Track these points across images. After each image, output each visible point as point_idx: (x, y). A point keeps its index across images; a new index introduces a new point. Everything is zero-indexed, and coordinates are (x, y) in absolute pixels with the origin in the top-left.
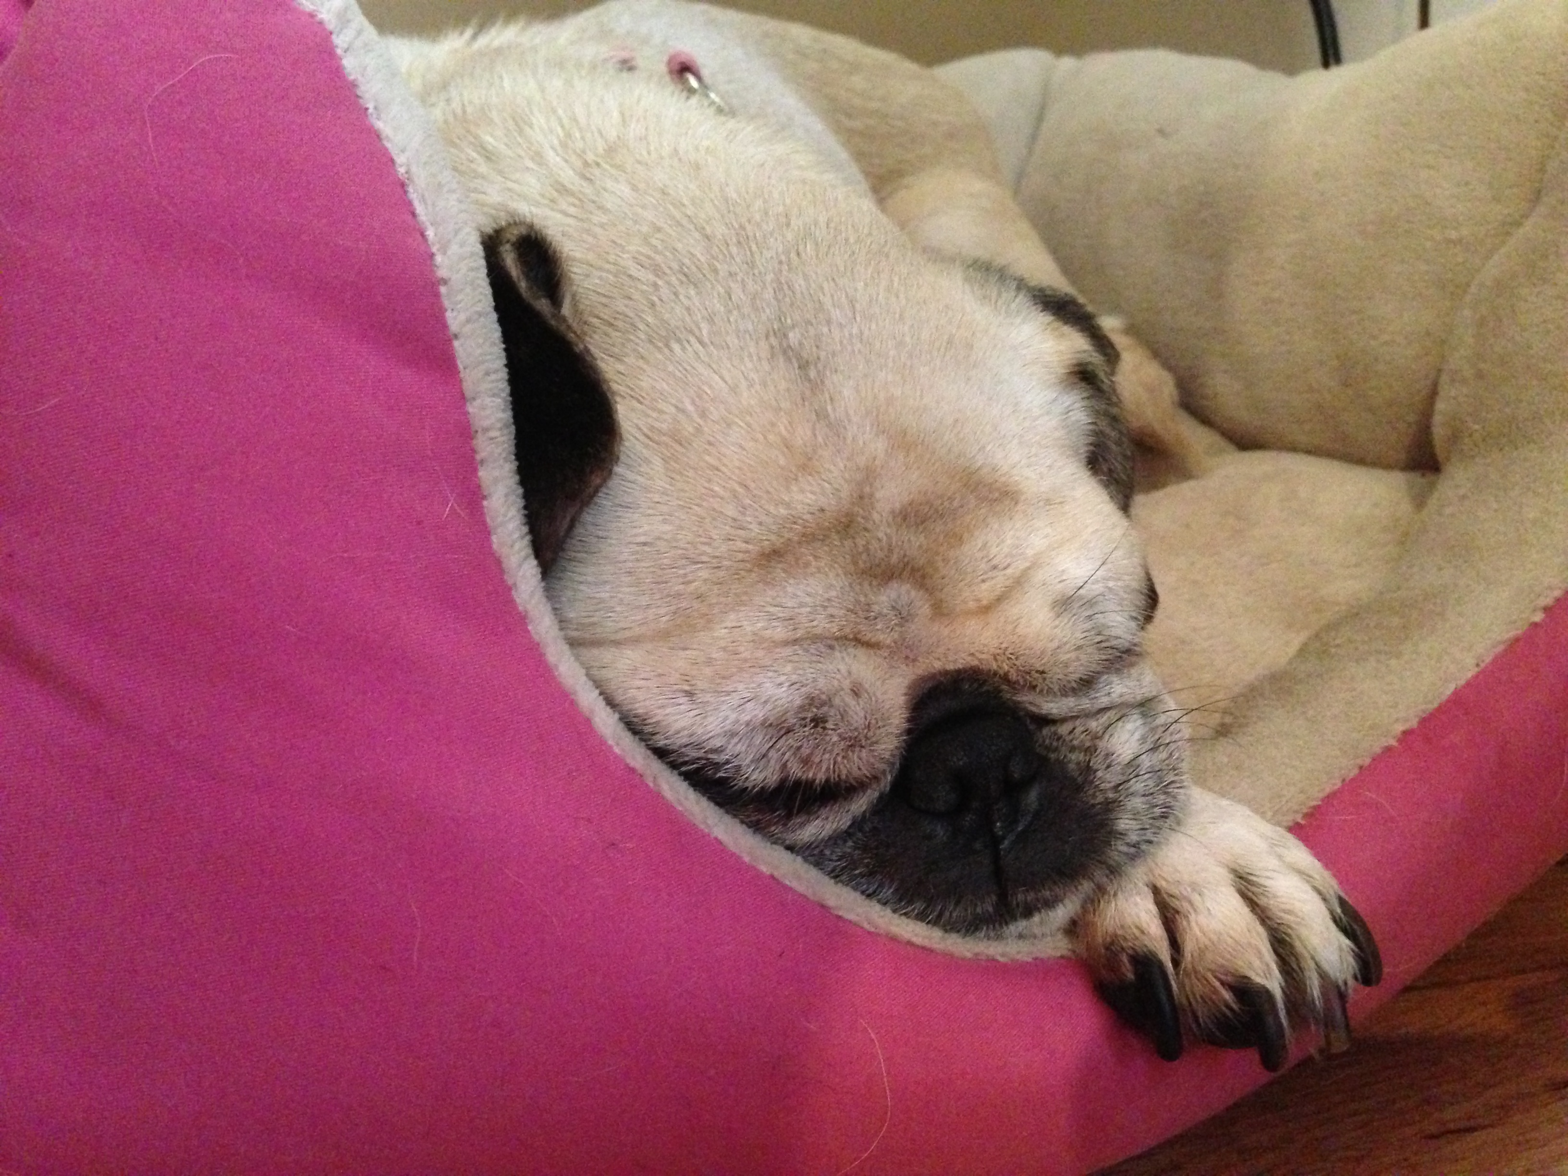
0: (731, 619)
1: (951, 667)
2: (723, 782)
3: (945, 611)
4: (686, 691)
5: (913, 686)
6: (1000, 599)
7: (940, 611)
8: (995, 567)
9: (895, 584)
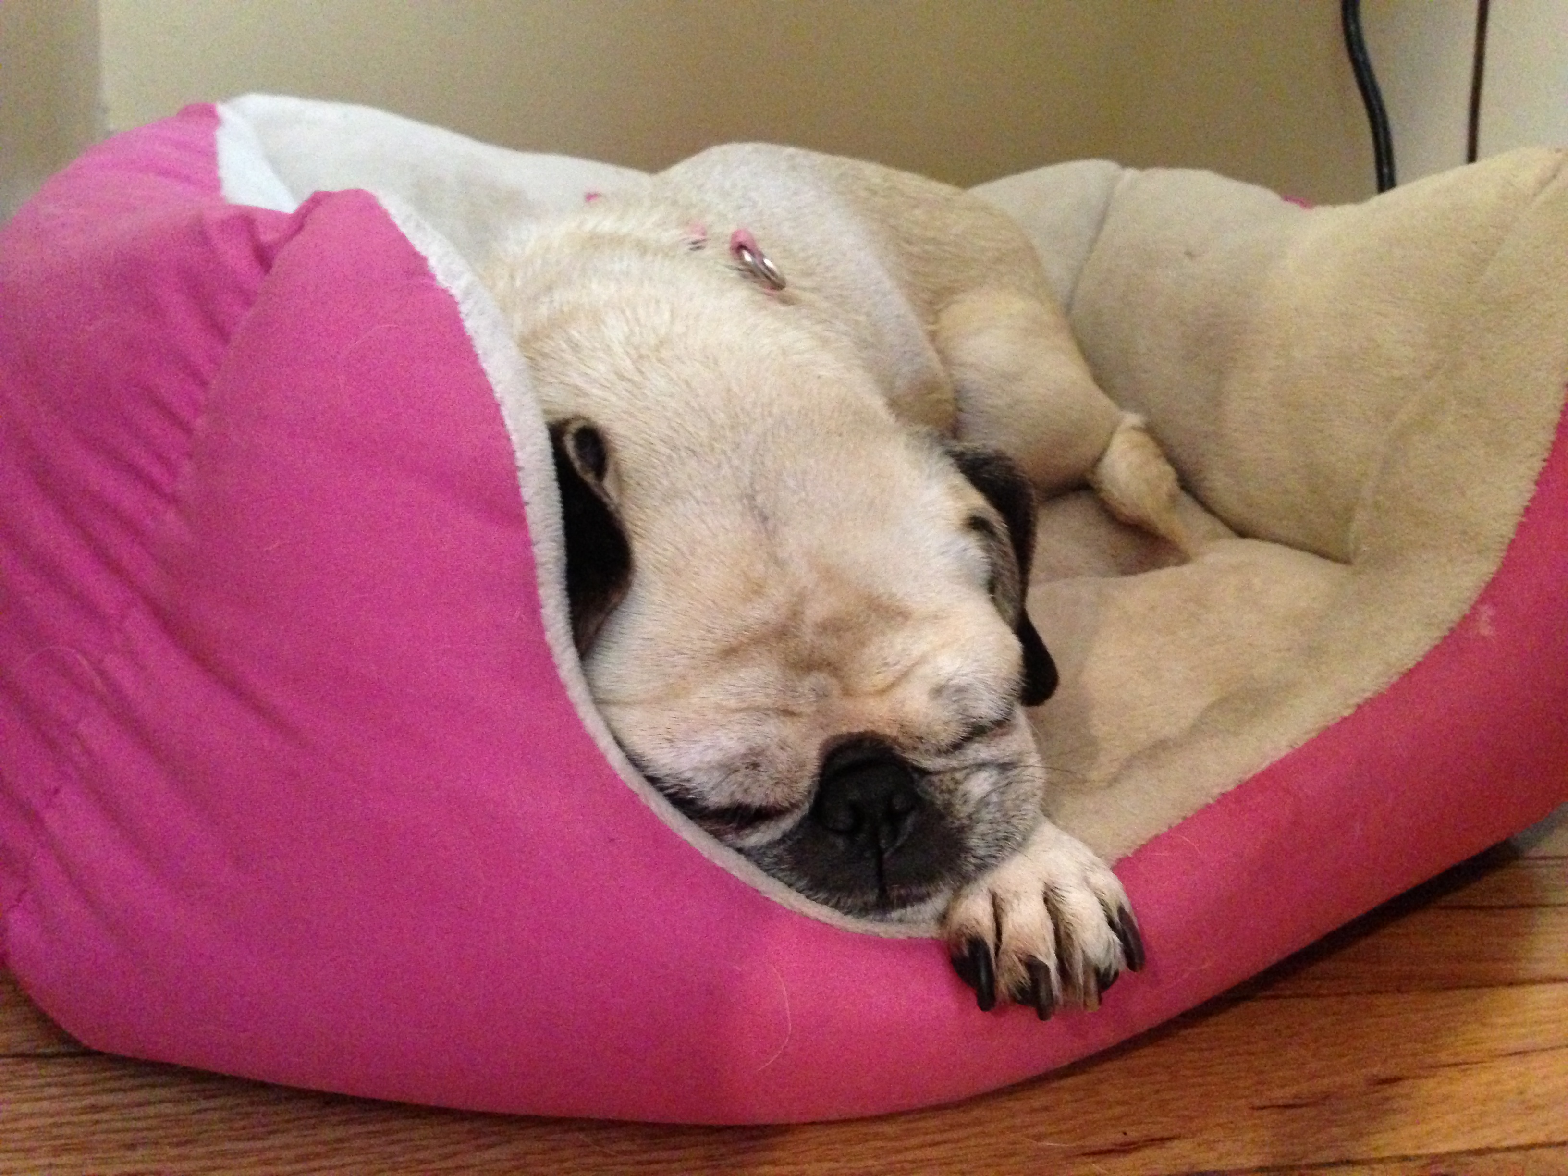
0: (703, 692)
1: (856, 730)
2: (692, 802)
3: (852, 692)
4: (668, 739)
5: (825, 745)
6: (892, 686)
7: (847, 692)
8: (886, 664)
9: (815, 674)
